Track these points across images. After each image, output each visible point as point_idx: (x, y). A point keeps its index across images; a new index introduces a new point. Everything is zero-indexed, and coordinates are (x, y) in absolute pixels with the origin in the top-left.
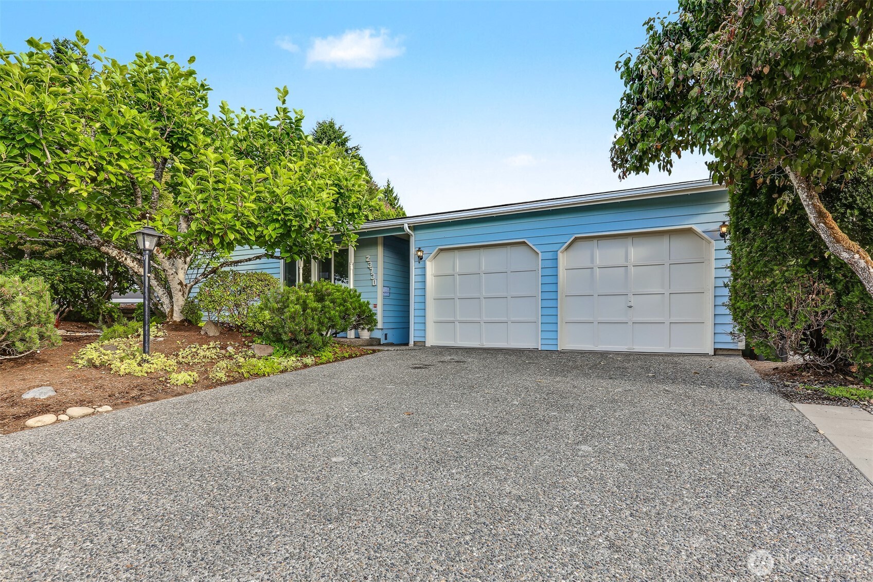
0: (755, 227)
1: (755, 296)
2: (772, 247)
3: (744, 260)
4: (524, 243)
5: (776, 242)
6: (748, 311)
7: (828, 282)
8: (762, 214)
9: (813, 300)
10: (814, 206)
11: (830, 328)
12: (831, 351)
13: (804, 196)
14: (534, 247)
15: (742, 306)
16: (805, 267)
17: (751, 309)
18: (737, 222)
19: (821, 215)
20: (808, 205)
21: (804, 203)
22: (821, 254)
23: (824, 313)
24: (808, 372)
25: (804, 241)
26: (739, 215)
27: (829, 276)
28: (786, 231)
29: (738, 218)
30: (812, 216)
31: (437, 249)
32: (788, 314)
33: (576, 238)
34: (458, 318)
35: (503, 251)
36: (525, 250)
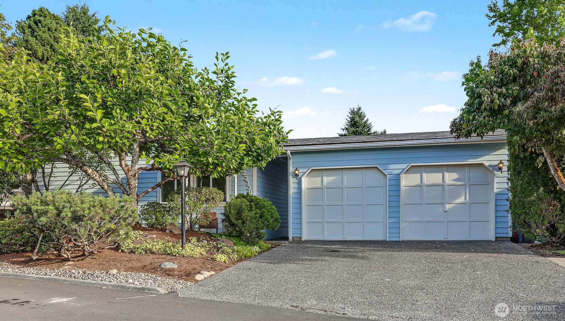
0: (524, 170)
1: (525, 207)
2: (533, 182)
3: (519, 187)
4: (376, 167)
5: (535, 179)
6: (522, 215)
7: (558, 200)
8: (528, 165)
9: (552, 209)
10: (553, 166)
11: (559, 223)
12: (559, 234)
13: (549, 161)
14: (383, 171)
15: (519, 212)
16: (548, 193)
17: (523, 214)
18: (515, 167)
19: (556, 171)
20: (551, 165)
21: (549, 164)
22: (556, 188)
23: (556, 216)
24: (549, 246)
25: (548, 180)
26: (516, 163)
27: (558, 198)
28: (539, 174)
29: (515, 164)
30: (552, 170)
31: (311, 169)
32: (540, 216)
33: (412, 166)
34: (326, 220)
35: (360, 172)
36: (375, 172)
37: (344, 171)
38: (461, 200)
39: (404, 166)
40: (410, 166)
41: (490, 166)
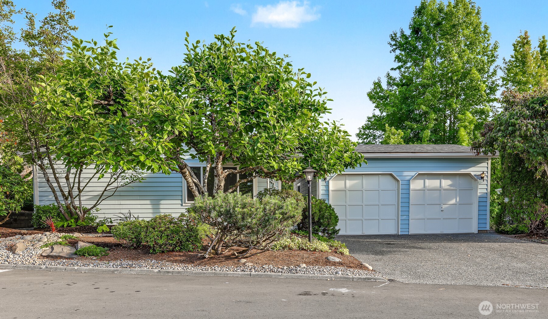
4: (391, 175)
14: (397, 177)
33: (419, 174)
34: (348, 217)
35: (376, 178)
36: (389, 178)
37: (364, 176)
38: (453, 201)
39: (413, 174)
40: (418, 173)
41: (475, 175)
